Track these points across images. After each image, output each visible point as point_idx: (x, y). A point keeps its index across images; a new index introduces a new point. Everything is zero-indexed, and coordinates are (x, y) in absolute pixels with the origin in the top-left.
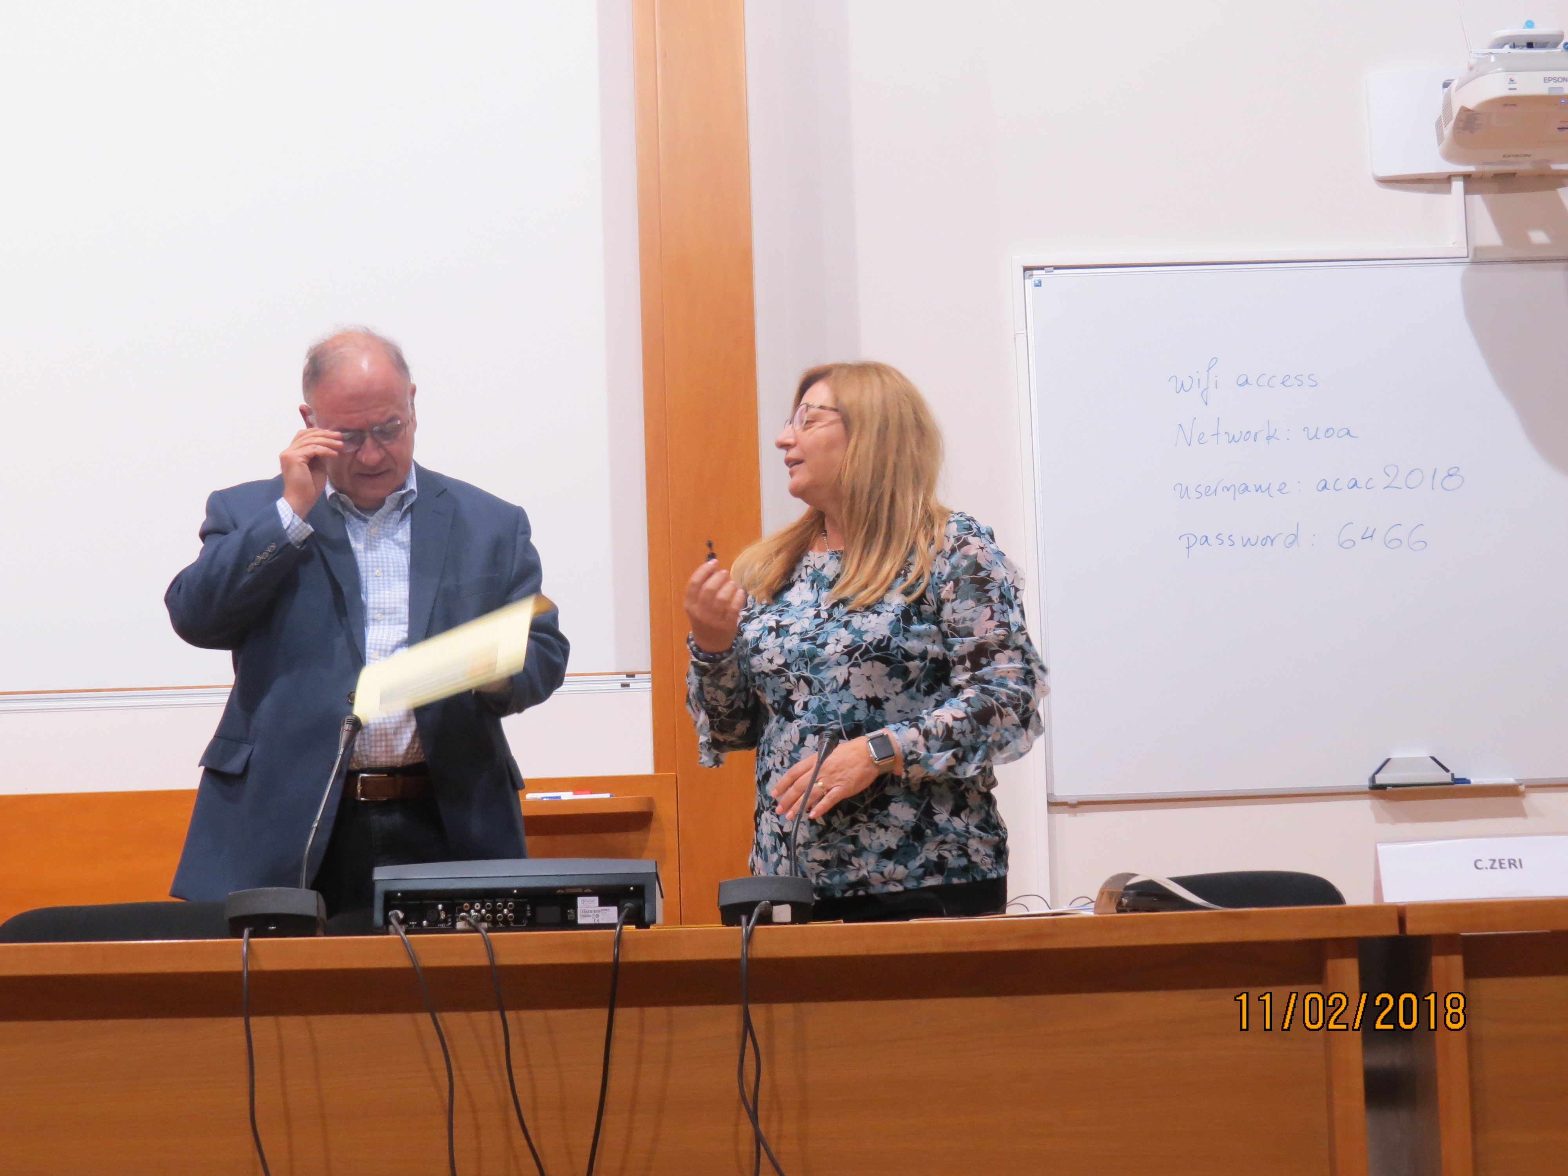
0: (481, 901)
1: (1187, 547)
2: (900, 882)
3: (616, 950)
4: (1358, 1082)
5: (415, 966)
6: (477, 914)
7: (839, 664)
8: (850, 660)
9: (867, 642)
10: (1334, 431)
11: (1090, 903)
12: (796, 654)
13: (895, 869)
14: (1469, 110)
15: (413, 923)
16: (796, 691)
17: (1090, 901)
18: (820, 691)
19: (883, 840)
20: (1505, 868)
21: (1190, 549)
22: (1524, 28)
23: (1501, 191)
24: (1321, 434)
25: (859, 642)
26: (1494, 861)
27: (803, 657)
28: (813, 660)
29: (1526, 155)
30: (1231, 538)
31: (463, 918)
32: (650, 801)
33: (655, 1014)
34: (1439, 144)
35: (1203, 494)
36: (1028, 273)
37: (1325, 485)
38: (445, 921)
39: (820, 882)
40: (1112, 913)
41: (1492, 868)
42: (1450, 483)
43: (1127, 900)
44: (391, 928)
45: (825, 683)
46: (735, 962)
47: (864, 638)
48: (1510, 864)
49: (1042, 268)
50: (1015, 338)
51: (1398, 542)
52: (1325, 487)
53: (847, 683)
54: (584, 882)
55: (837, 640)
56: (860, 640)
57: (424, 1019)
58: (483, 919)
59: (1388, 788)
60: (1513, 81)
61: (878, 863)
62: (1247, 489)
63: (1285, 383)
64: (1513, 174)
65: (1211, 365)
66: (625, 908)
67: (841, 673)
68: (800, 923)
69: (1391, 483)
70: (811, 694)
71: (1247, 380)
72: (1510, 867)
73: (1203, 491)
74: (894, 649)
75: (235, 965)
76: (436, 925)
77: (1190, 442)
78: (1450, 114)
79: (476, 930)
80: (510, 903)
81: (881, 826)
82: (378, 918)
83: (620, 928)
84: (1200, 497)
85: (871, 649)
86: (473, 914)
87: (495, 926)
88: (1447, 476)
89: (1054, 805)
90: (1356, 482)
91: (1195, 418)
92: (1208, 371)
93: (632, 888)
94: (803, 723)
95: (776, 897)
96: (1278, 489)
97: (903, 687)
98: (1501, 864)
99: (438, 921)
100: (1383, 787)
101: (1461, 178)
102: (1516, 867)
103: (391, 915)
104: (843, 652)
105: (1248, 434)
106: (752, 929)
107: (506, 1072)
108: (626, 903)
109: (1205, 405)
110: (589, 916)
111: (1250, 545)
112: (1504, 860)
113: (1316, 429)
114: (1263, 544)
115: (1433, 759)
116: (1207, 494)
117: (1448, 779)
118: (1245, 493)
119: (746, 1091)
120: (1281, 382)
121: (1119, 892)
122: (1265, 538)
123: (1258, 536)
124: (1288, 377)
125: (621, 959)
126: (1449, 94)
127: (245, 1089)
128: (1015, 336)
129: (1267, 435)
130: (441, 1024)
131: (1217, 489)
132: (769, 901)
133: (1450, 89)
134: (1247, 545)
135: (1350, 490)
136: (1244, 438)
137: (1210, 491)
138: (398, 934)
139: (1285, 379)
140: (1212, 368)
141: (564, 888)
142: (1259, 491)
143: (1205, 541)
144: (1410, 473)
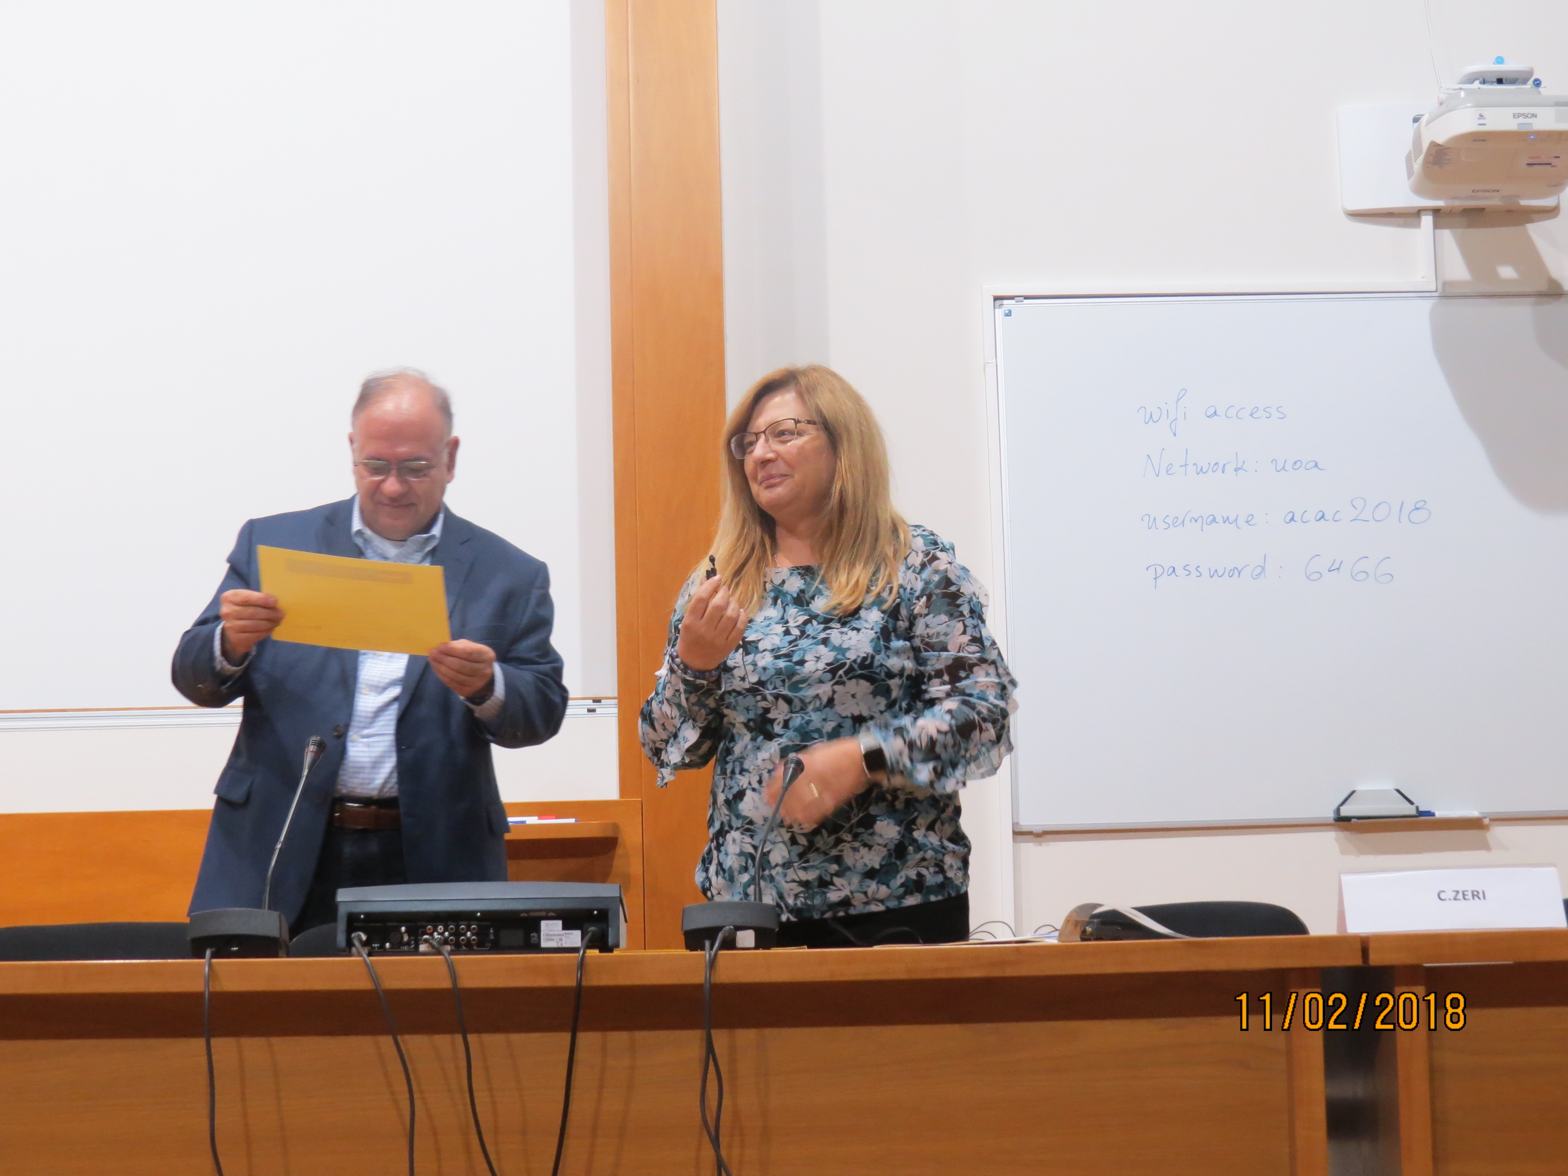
0: (444, 923)
1: (1155, 577)
2: (882, 901)
3: (579, 973)
4: (1320, 1113)
5: (376, 988)
6: (440, 936)
7: (821, 681)
8: (833, 678)
10: (1302, 464)
11: (1054, 931)
13: (878, 889)
14: (1439, 145)
15: (376, 945)
16: (774, 710)
17: (1054, 929)
18: (802, 709)
19: (866, 860)
20: (1468, 899)
21: (1157, 579)
22: (1494, 64)
23: (1469, 226)
24: (1289, 466)
25: (842, 660)
26: (1458, 892)
27: (779, 675)
29: (1494, 191)
30: (1198, 569)
31: (426, 941)
32: (616, 827)
33: (618, 1038)
34: (1409, 178)
35: (1171, 524)
36: (998, 302)
37: (1293, 517)
38: (408, 943)
39: (799, 903)
40: (1075, 941)
41: (1455, 899)
42: (1417, 516)
43: (1091, 929)
44: (354, 950)
46: (698, 987)
47: (848, 655)
48: (1473, 896)
49: (1012, 298)
50: (984, 368)
51: (1365, 575)
52: (1292, 519)
54: (548, 905)
55: (816, 657)
56: (843, 658)
57: (386, 1041)
58: (446, 942)
59: (1353, 820)
60: (1482, 116)
61: (861, 882)
62: (1215, 521)
63: (1253, 415)
64: (1482, 210)
65: (1180, 397)
66: (589, 932)
67: (825, 690)
68: (764, 949)
69: (1359, 515)
70: (792, 712)
71: (1215, 412)
72: (1473, 898)
73: (1170, 522)
74: (878, 667)
75: (196, 986)
76: (399, 948)
77: (1159, 472)
78: (1421, 151)
79: (439, 953)
80: (473, 926)
81: (865, 845)
82: (341, 939)
83: (583, 952)
84: (1168, 528)
85: (856, 666)
86: (436, 937)
87: (458, 948)
88: (1414, 510)
89: (1019, 834)
90: (1324, 514)
91: (1163, 449)
92: (1177, 402)
93: (596, 912)
94: (784, 741)
95: (739, 922)
96: (1246, 521)
98: (1464, 895)
99: (401, 943)
100: (1347, 819)
101: (1431, 213)
102: (1479, 898)
103: (354, 937)
104: (825, 670)
105: (1217, 466)
106: (716, 954)
107: (467, 1095)
108: (591, 926)
109: (1173, 435)
110: (553, 940)
111: (1217, 576)
112: (1467, 891)
113: (1284, 461)
114: (1230, 575)
115: (1398, 791)
116: (1175, 525)
117: (1413, 812)
118: (1212, 524)
119: (708, 1116)
120: (1250, 414)
121: (1084, 921)
122: (1232, 570)
123: (1225, 568)
124: (1256, 409)
125: (584, 983)
126: (1419, 129)
127: (205, 1110)
128: (984, 364)
129: (1235, 467)
130: (403, 1048)
131: (1185, 520)
132: (733, 926)
133: (1420, 124)
134: (1214, 576)
135: (1317, 522)
136: (1212, 469)
137: (1177, 522)
138: (362, 956)
139: (1254, 411)
140: (1181, 400)
141: (527, 911)
142: (1227, 522)
143: (1172, 572)
144: (1377, 506)
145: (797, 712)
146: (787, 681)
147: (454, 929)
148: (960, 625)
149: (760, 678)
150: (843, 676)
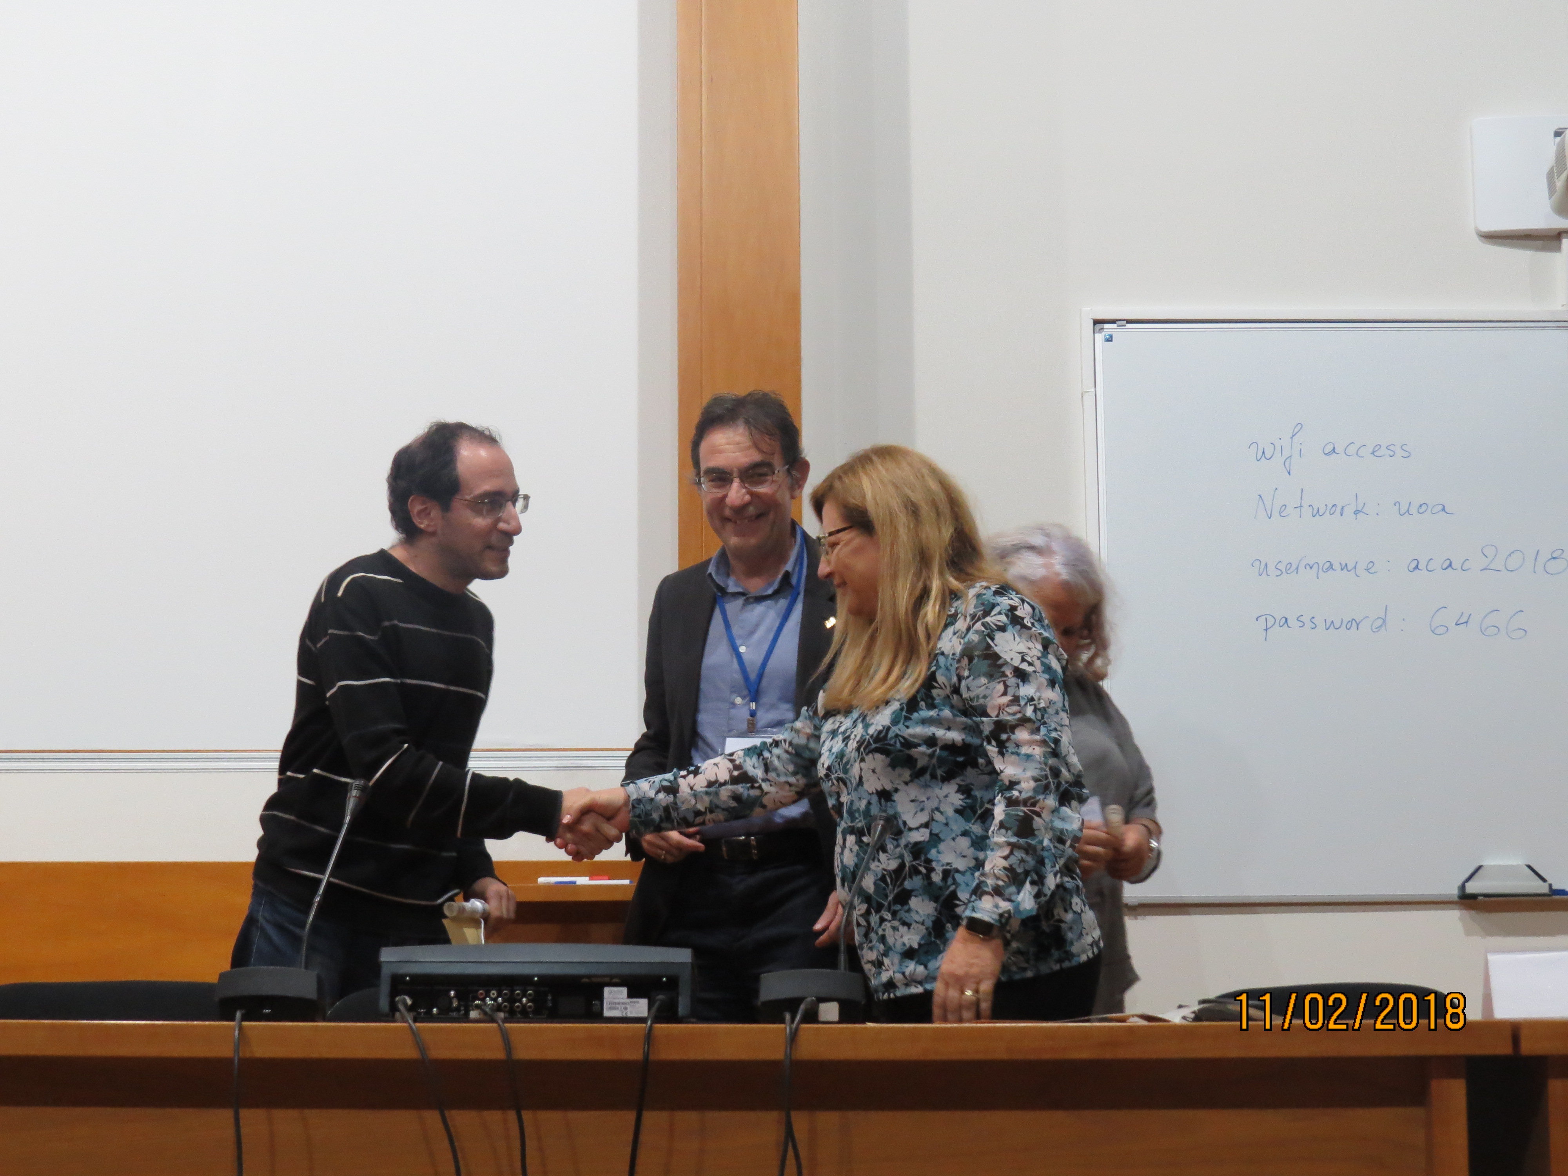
0: (497, 988)
1: (1265, 628)
3: (646, 1046)
5: (423, 1057)
6: (492, 1002)
10: (1428, 507)
15: (422, 1010)
21: (1268, 631)
24: (1413, 510)
30: (1313, 620)
31: (478, 1007)
33: (688, 1118)
34: (1550, 197)
35: (1284, 570)
36: (1099, 326)
37: (1417, 565)
38: (458, 1009)
42: (1553, 566)
44: (398, 1014)
46: (774, 1065)
49: (1113, 322)
50: (1082, 397)
51: (1495, 630)
52: (1417, 567)
54: (614, 971)
57: (432, 1117)
58: (499, 1008)
59: (1480, 898)
63: (1375, 453)
65: (1295, 432)
66: (656, 1000)
68: (849, 1023)
69: (1488, 565)
71: (1334, 449)
75: (225, 1051)
76: (448, 1014)
77: (1271, 515)
78: (1564, 167)
79: (493, 1020)
80: (529, 992)
82: (384, 1004)
83: (651, 1023)
84: (1281, 575)
86: (489, 1003)
87: (512, 1015)
88: (1550, 559)
90: (1451, 562)
91: (1277, 489)
92: (1292, 438)
93: (665, 979)
95: (823, 993)
96: (1366, 568)
97: (911, 776)
99: (450, 1009)
100: (1474, 896)
103: (398, 1001)
105: (1334, 508)
106: (797, 1028)
108: (658, 995)
109: (1288, 474)
110: (618, 1008)
111: (1333, 628)
113: (1408, 504)
114: (1348, 627)
115: (1529, 867)
116: (1289, 572)
117: (1546, 890)
118: (1329, 572)
120: (1371, 452)
122: (1350, 621)
123: (1342, 619)
124: (1379, 447)
125: (652, 1057)
126: (1561, 148)
128: (1082, 394)
129: (1355, 509)
130: (450, 1124)
131: (1299, 566)
132: (815, 997)
133: (1563, 138)
134: (1330, 628)
135: (1444, 571)
136: (1330, 512)
137: (1291, 569)
138: (407, 1022)
139: (1376, 449)
140: (1296, 435)
141: (589, 976)
142: (1345, 569)
143: (1284, 623)
144: (1510, 555)
147: (508, 996)
148: (1001, 687)
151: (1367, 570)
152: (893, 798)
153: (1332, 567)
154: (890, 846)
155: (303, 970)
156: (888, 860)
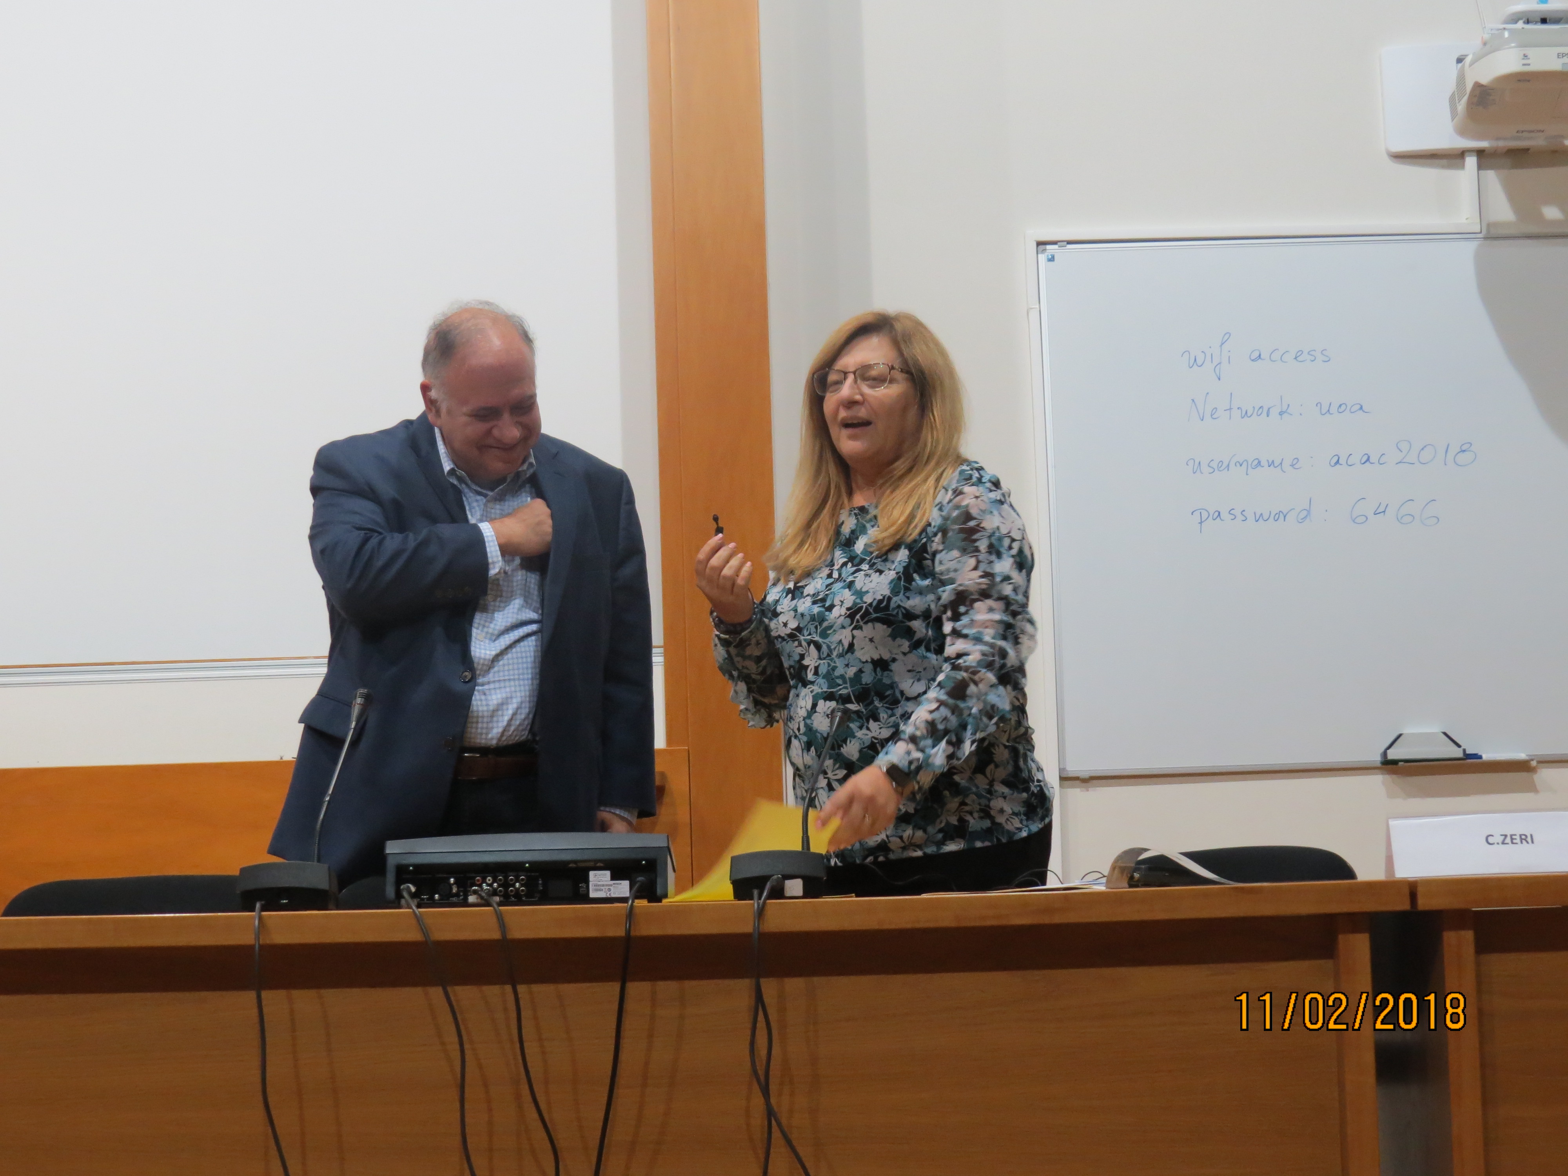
0: (493, 875)
1: (1200, 522)
3: (628, 924)
4: (1369, 1058)
5: (426, 939)
6: (488, 888)
7: (843, 627)
9: (867, 604)
10: (1346, 407)
11: (1102, 878)
12: (807, 618)
14: (1482, 86)
15: (425, 897)
17: (1101, 876)
18: (828, 655)
20: (1517, 844)
21: (1202, 524)
23: (1514, 167)
24: (1334, 409)
25: (860, 604)
26: (1506, 836)
27: (813, 621)
28: (822, 624)
29: (1540, 131)
30: (1243, 513)
31: (475, 892)
33: (667, 988)
34: (1453, 119)
36: (1041, 247)
37: (1338, 460)
38: (457, 895)
40: (1124, 888)
41: (1503, 843)
42: (1462, 458)
43: (1138, 875)
44: (403, 902)
45: (832, 647)
46: (747, 936)
47: (865, 599)
48: (1521, 840)
49: (1055, 243)
51: (1411, 518)
52: (1337, 462)
53: (851, 646)
54: (595, 856)
57: (436, 993)
58: (495, 893)
59: (1400, 763)
60: (1526, 56)
63: (1298, 358)
64: (1526, 150)
65: (1224, 341)
66: (637, 882)
67: (845, 636)
68: (811, 898)
69: (1404, 458)
71: (1260, 355)
72: (1522, 842)
73: (1215, 467)
75: (247, 938)
76: (448, 899)
77: (1203, 418)
78: (1465, 91)
79: (488, 904)
80: (522, 877)
82: (390, 892)
83: (632, 902)
84: (1213, 472)
86: (485, 888)
87: (507, 901)
88: (1460, 452)
89: (1065, 779)
90: (1369, 457)
91: (1208, 393)
92: (1221, 346)
93: (644, 862)
95: (789, 871)
98: (1512, 839)
99: (450, 895)
100: (1395, 762)
101: (1475, 154)
102: (1528, 843)
103: (403, 889)
105: (1261, 410)
106: (764, 903)
107: (518, 1045)
108: (638, 877)
109: (1217, 379)
110: (601, 890)
111: (1262, 520)
112: (1515, 835)
113: (1329, 404)
114: (1276, 519)
115: (1445, 734)
116: (1221, 469)
117: (1461, 755)
118: (1257, 468)
119: (757, 1064)
120: (1294, 357)
121: (1131, 867)
122: (1277, 513)
123: (1270, 511)
124: (1301, 352)
125: (633, 933)
126: (1463, 69)
127: (256, 1062)
128: (1028, 311)
129: (1280, 410)
130: (453, 998)
131: (1230, 464)
132: (781, 875)
133: (1464, 64)
134: (1259, 520)
135: (1363, 465)
136: (1257, 413)
137: (1223, 466)
138: (411, 908)
139: (1298, 354)
140: (1225, 343)
141: (575, 862)
142: (1272, 466)
143: (1217, 517)
144: (1422, 449)
145: (824, 659)
146: (819, 627)
147: (503, 881)
149: (799, 624)
150: (860, 621)
151: (1292, 465)
152: (890, 667)
153: (1260, 464)
154: (883, 715)
155: (315, 863)
156: (880, 728)
